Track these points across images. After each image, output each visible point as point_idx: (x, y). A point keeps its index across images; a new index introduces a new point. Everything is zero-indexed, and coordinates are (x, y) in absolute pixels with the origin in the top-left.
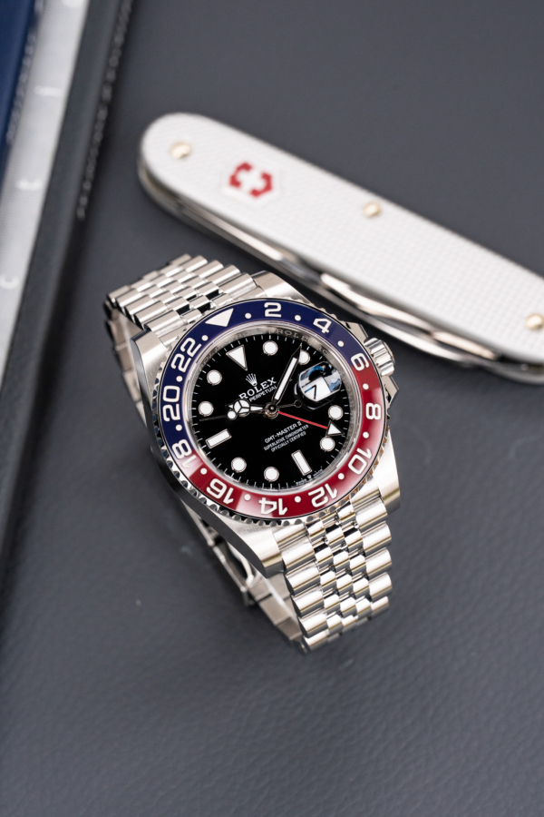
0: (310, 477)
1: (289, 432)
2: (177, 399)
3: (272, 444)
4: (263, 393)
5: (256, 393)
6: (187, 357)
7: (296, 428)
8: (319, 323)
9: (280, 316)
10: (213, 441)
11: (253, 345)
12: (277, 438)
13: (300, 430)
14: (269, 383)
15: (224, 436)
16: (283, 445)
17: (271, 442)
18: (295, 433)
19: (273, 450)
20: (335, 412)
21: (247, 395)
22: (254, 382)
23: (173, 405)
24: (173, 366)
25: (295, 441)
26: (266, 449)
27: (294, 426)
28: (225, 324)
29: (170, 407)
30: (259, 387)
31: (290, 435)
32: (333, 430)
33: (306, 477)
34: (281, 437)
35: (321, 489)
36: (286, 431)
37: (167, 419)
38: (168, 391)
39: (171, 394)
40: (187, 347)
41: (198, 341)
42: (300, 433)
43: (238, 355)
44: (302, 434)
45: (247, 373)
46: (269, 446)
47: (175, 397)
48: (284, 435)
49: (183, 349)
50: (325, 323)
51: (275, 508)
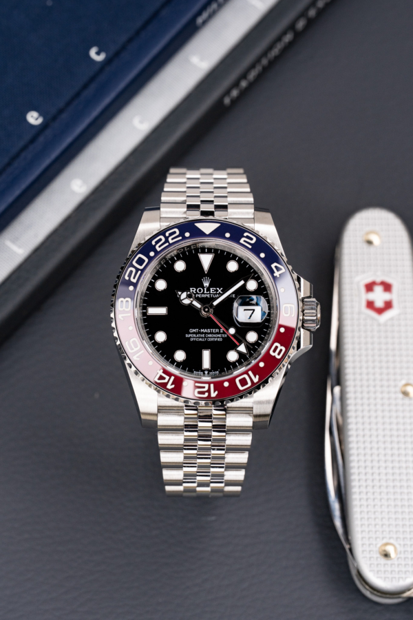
0: (206, 372)
1: (211, 333)
2: (141, 267)
3: (193, 335)
4: (208, 296)
5: (203, 293)
6: (167, 241)
7: (217, 333)
8: (276, 267)
9: (250, 247)
10: (152, 311)
11: (221, 258)
12: (199, 333)
13: (220, 336)
14: (217, 291)
15: (162, 311)
16: (200, 339)
17: (194, 333)
18: (214, 336)
19: (192, 339)
20: (252, 337)
21: (196, 291)
22: (206, 284)
23: (137, 270)
24: (153, 243)
25: (211, 342)
26: (187, 336)
27: (217, 330)
28: (207, 233)
29: (134, 270)
30: (208, 289)
31: (210, 335)
32: (242, 348)
33: (203, 371)
34: (203, 333)
35: (207, 386)
36: (209, 331)
37: (127, 278)
38: (140, 258)
39: (140, 262)
40: (171, 234)
41: (182, 234)
42: (218, 337)
43: (206, 260)
44: (219, 339)
45: (205, 275)
46: (190, 335)
47: (141, 265)
48: (206, 333)
49: (167, 234)
50: (281, 269)
51: (166, 381)
